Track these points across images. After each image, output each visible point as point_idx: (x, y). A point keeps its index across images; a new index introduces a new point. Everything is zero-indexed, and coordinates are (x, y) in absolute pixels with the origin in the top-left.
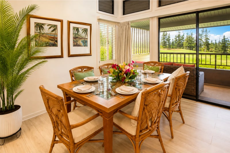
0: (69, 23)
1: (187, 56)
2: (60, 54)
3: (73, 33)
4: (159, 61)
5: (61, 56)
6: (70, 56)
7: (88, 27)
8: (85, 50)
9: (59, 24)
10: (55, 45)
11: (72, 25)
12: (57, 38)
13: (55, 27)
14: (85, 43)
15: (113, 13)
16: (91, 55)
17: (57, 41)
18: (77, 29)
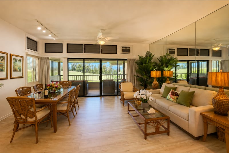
3: (14, 62)
4: (68, 80)
5: (6, 79)
6: (11, 78)
7: (21, 59)
9: (5, 56)
10: (2, 70)
11: (13, 57)
13: (3, 58)
15: (36, 51)
16: (23, 77)
18: (16, 60)
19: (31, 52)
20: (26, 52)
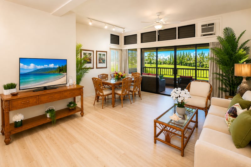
0: (97, 51)
1: (162, 69)
2: (92, 67)
3: (99, 57)
5: (93, 68)
6: (97, 68)
7: (105, 53)
8: (103, 65)
9: (92, 52)
10: (90, 63)
11: (98, 53)
12: (91, 59)
13: (91, 54)
14: (104, 62)
15: (119, 44)
16: (107, 68)
17: (91, 61)
18: (100, 54)
19: (114, 46)
20: (110, 47)
